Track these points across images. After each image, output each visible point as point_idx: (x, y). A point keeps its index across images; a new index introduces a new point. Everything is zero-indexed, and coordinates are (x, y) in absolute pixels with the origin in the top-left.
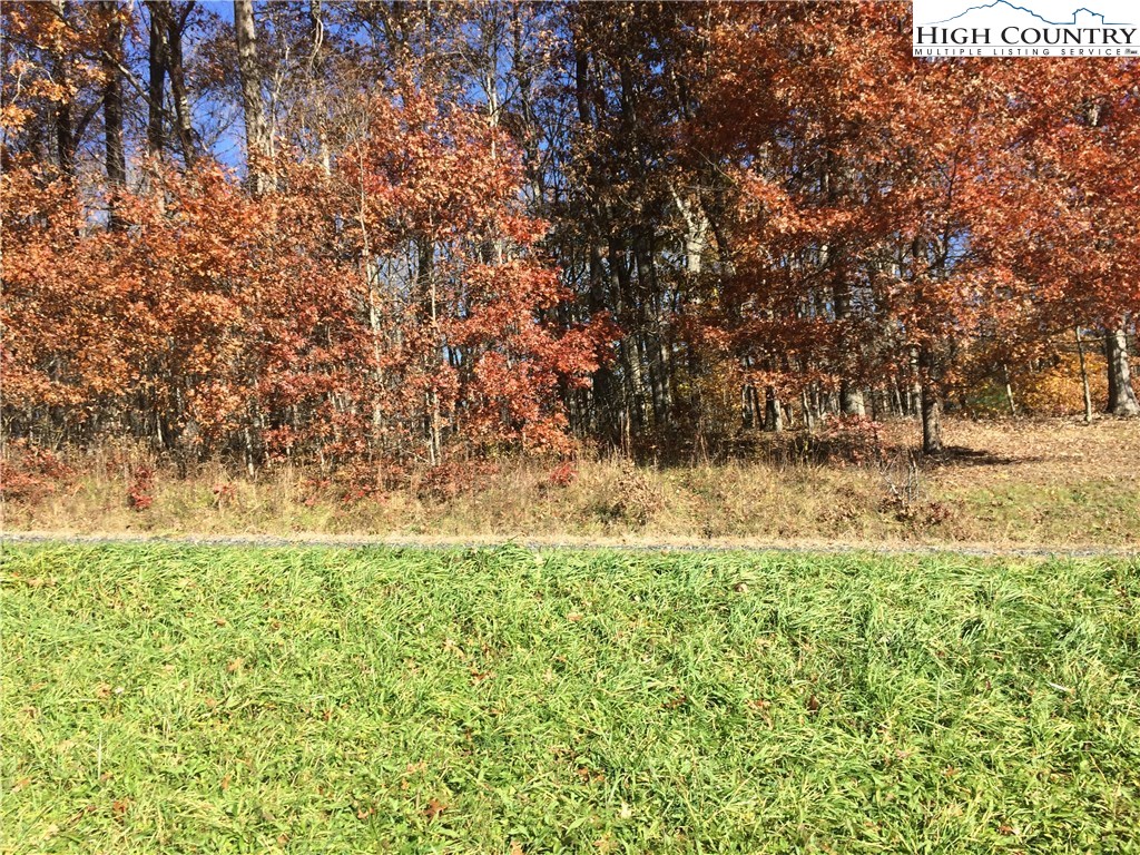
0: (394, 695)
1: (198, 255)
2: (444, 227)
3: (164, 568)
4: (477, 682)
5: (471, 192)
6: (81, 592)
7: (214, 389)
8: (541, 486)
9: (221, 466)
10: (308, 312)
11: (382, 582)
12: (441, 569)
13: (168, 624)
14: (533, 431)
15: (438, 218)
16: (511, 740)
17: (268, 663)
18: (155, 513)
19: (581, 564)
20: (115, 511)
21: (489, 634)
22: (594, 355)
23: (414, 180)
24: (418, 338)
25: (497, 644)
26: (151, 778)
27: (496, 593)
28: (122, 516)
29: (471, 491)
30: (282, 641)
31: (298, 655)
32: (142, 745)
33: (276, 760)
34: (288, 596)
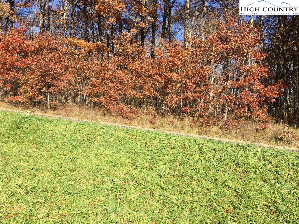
0: (217, 179)
1: (172, 64)
2: (235, 55)
3: (161, 138)
4: (240, 180)
5: (244, 46)
6: (143, 141)
7: (172, 96)
8: (257, 129)
9: (172, 115)
10: (197, 78)
11: (214, 149)
12: (230, 148)
13: (161, 152)
14: (256, 113)
15: (233, 53)
16: (250, 198)
17: (184, 165)
18: (156, 125)
19: (273, 153)
20: (147, 124)
21: (243, 168)
22: (278, 93)
23: (228, 43)
24: (226, 86)
25: (246, 171)
26: (158, 187)
27: (246, 157)
28: (149, 125)
29: (236, 129)
30: (188, 160)
31: (192, 164)
32: (157, 179)
33: (187, 189)
34: (189, 149)
